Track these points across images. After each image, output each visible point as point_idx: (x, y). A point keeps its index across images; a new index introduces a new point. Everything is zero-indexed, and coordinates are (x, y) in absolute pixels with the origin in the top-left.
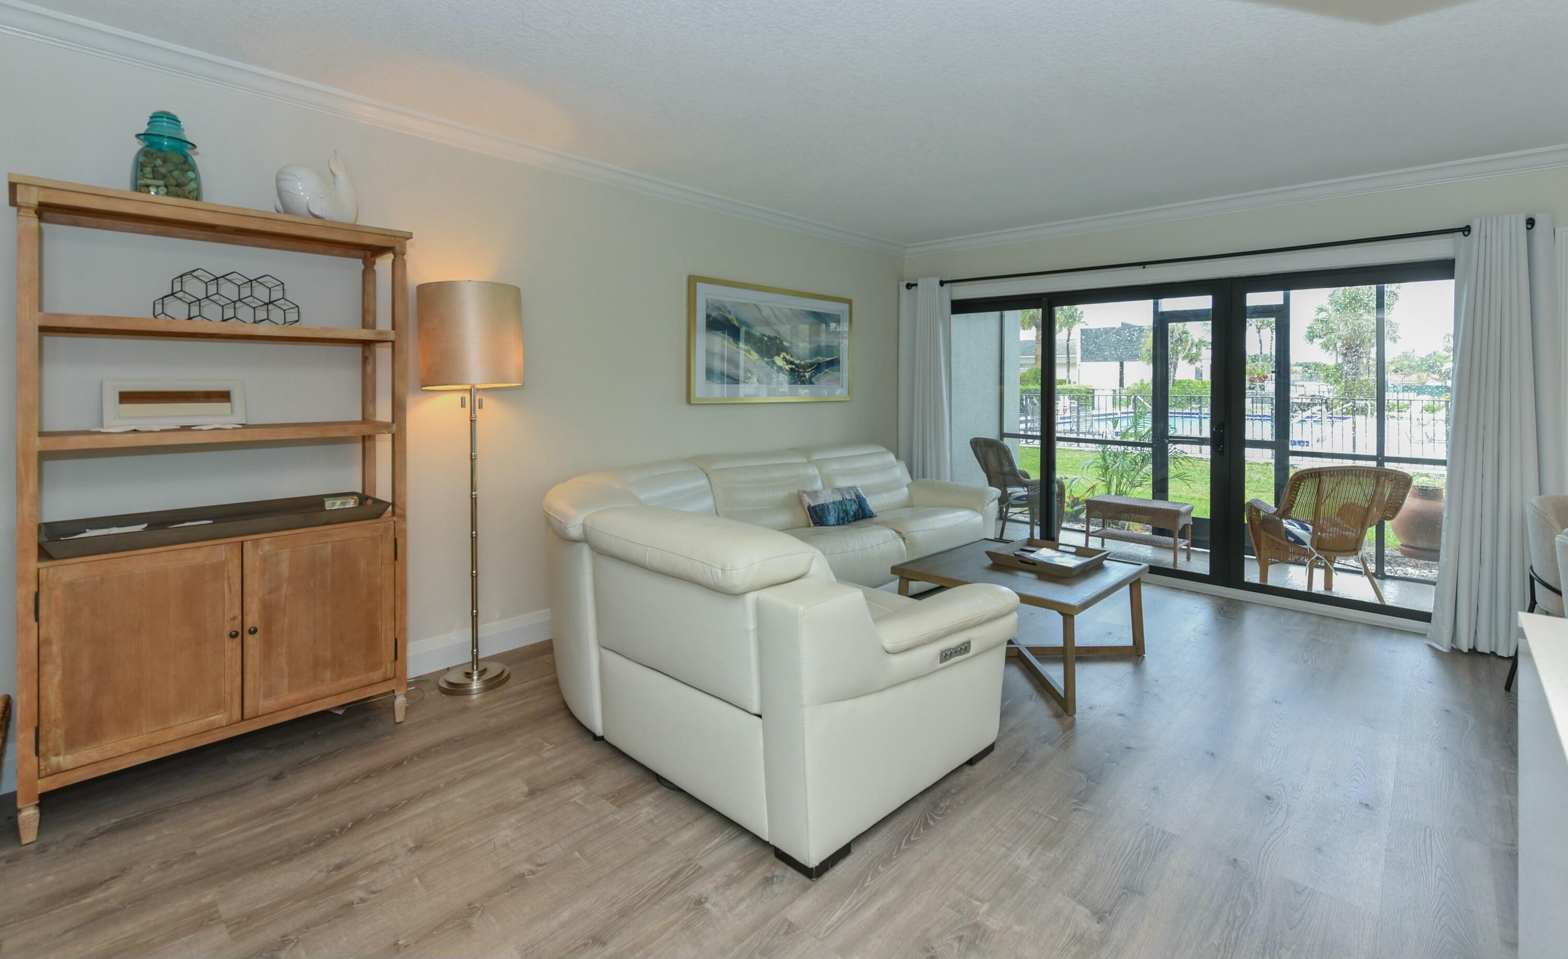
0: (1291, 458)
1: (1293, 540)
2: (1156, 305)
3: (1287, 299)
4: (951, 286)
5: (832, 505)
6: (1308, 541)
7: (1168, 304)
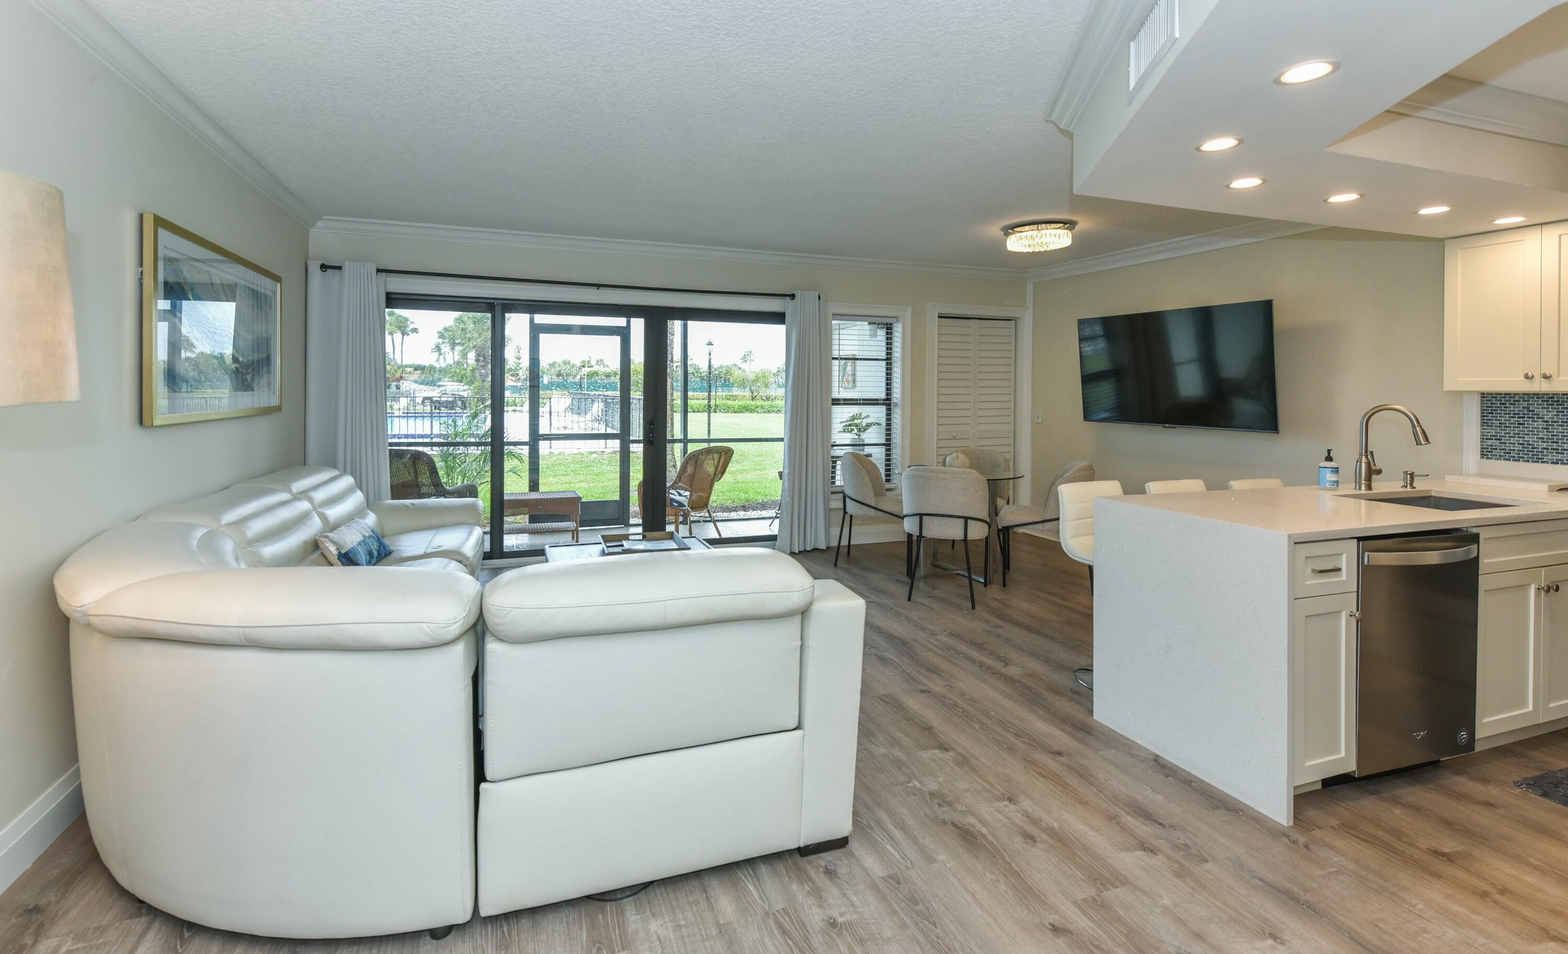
0: (631, 445)
1: (677, 505)
2: (532, 320)
3: (629, 322)
4: (386, 277)
5: (360, 547)
6: (686, 504)
7: (540, 319)
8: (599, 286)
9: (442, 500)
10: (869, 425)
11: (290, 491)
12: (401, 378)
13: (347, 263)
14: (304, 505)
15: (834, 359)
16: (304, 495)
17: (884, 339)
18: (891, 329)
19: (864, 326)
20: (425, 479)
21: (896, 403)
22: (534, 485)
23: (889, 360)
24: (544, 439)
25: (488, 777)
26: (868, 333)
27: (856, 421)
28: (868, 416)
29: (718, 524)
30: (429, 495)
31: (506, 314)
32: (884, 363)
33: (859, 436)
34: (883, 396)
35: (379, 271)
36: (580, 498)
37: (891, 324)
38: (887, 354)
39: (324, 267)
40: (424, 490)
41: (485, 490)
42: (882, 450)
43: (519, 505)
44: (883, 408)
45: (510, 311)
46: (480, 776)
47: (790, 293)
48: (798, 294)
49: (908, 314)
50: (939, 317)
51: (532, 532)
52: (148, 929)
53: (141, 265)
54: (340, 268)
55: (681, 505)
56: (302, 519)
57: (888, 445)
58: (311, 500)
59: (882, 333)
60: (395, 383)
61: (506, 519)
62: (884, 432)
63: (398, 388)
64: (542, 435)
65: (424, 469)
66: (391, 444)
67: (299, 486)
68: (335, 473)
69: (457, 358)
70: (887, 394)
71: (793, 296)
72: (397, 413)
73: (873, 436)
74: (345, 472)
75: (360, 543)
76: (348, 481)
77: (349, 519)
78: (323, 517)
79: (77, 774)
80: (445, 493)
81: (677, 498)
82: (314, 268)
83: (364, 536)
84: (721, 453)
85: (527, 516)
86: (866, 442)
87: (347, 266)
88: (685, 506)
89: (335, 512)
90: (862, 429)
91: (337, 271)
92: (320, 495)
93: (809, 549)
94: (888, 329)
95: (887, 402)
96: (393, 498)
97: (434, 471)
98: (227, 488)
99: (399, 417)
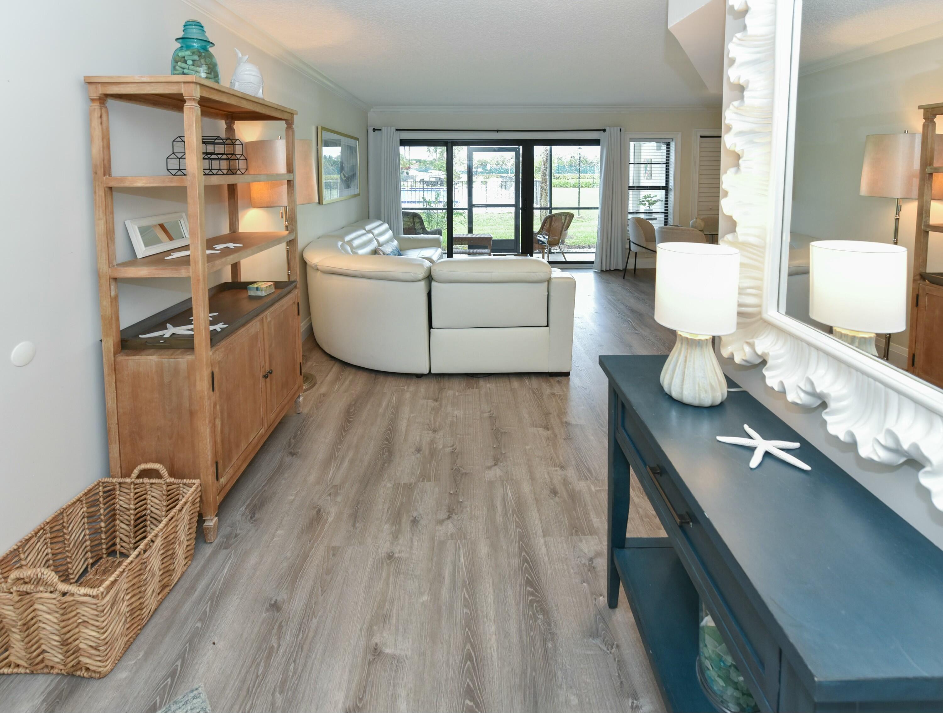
8: (497, 131)
9: (426, 236)
10: (655, 202)
11: (365, 230)
12: (409, 168)
13: (383, 128)
14: (370, 236)
15: (630, 164)
16: (370, 231)
17: (665, 151)
18: (669, 145)
19: (653, 144)
20: (418, 226)
21: (671, 189)
22: (470, 230)
23: (667, 163)
24: (475, 207)
25: (433, 327)
26: (655, 148)
27: (647, 199)
28: (656, 196)
29: (565, 255)
30: (420, 234)
31: (453, 147)
32: (665, 165)
33: (649, 207)
34: (664, 185)
35: (397, 130)
36: (492, 238)
37: (669, 143)
38: (667, 160)
39: (374, 130)
40: (418, 231)
41: (445, 232)
42: (663, 215)
43: (461, 240)
44: (663, 192)
45: (455, 145)
46: (430, 326)
47: (603, 128)
48: (607, 129)
49: (679, 136)
50: (701, 137)
51: (469, 254)
52: (335, 364)
53: (318, 146)
54: (380, 130)
55: (543, 243)
56: (370, 241)
57: (666, 213)
58: (373, 234)
59: (664, 147)
60: (406, 171)
61: (454, 246)
62: (664, 205)
63: (407, 173)
64: (474, 205)
65: (417, 220)
66: (403, 209)
67: (368, 227)
68: (381, 222)
69: (438, 155)
70: (666, 184)
71: (604, 130)
72: (406, 189)
73: (659, 207)
74: (384, 222)
75: (391, 252)
76: (386, 226)
77: (387, 242)
78: (377, 241)
79: (310, 319)
80: (427, 233)
81: (542, 239)
82: (370, 130)
83: (393, 249)
84: (566, 216)
85: (467, 245)
86: (654, 211)
87: (383, 129)
88: (545, 244)
89: (382, 239)
90: (652, 203)
91: (379, 131)
92: (376, 232)
93: (612, 269)
94: (667, 145)
95: (666, 188)
96: (404, 234)
97: (422, 222)
98: (343, 228)
99: (408, 190)
